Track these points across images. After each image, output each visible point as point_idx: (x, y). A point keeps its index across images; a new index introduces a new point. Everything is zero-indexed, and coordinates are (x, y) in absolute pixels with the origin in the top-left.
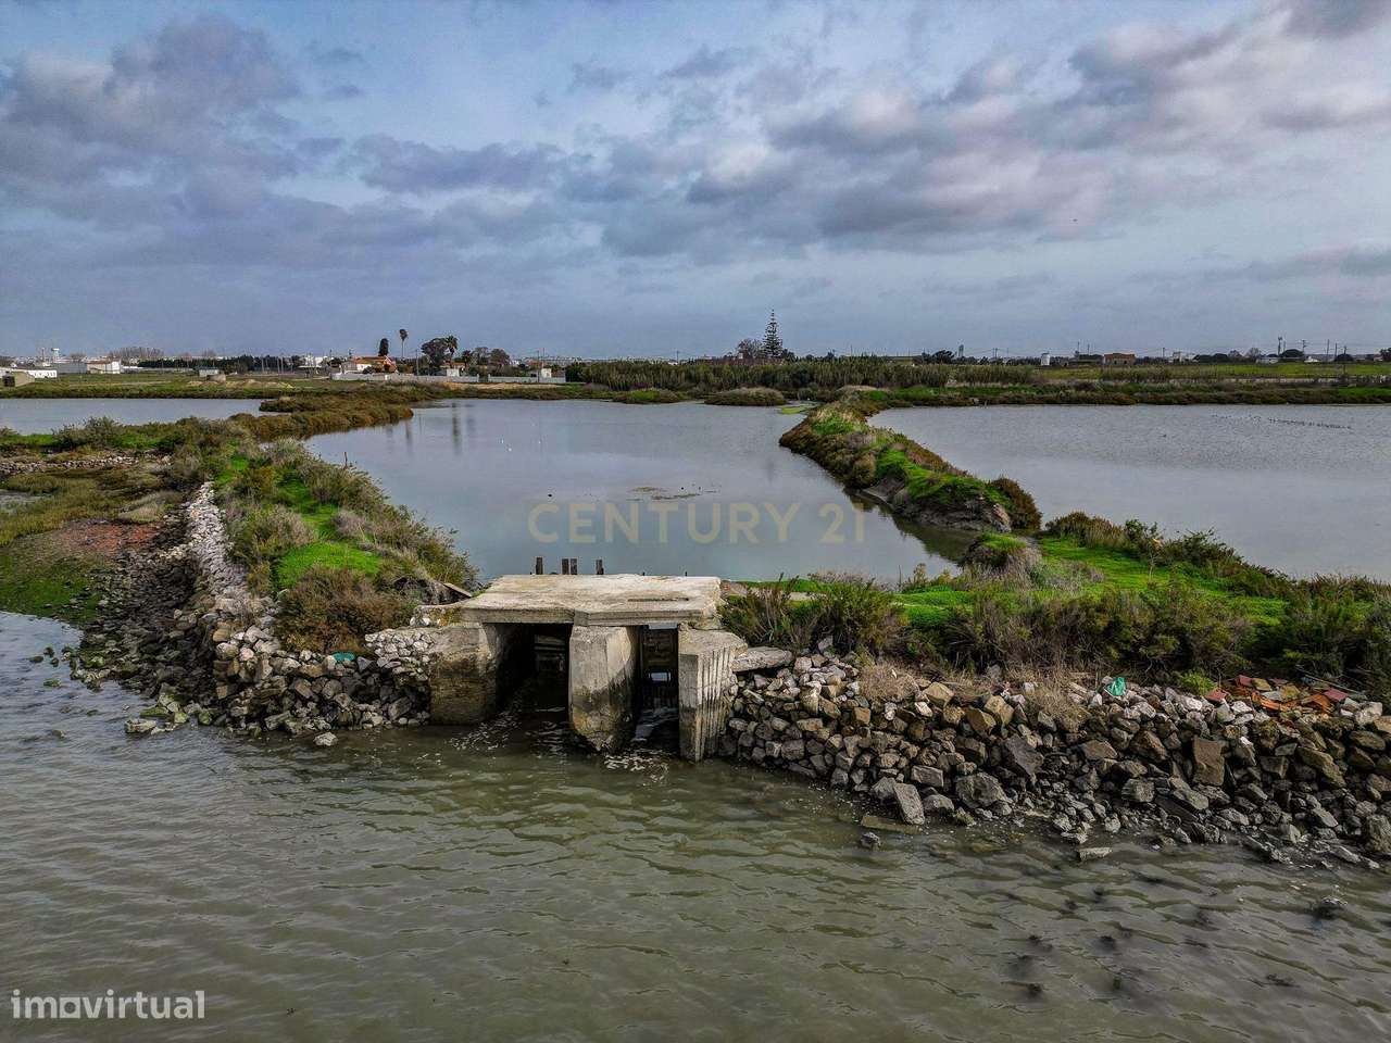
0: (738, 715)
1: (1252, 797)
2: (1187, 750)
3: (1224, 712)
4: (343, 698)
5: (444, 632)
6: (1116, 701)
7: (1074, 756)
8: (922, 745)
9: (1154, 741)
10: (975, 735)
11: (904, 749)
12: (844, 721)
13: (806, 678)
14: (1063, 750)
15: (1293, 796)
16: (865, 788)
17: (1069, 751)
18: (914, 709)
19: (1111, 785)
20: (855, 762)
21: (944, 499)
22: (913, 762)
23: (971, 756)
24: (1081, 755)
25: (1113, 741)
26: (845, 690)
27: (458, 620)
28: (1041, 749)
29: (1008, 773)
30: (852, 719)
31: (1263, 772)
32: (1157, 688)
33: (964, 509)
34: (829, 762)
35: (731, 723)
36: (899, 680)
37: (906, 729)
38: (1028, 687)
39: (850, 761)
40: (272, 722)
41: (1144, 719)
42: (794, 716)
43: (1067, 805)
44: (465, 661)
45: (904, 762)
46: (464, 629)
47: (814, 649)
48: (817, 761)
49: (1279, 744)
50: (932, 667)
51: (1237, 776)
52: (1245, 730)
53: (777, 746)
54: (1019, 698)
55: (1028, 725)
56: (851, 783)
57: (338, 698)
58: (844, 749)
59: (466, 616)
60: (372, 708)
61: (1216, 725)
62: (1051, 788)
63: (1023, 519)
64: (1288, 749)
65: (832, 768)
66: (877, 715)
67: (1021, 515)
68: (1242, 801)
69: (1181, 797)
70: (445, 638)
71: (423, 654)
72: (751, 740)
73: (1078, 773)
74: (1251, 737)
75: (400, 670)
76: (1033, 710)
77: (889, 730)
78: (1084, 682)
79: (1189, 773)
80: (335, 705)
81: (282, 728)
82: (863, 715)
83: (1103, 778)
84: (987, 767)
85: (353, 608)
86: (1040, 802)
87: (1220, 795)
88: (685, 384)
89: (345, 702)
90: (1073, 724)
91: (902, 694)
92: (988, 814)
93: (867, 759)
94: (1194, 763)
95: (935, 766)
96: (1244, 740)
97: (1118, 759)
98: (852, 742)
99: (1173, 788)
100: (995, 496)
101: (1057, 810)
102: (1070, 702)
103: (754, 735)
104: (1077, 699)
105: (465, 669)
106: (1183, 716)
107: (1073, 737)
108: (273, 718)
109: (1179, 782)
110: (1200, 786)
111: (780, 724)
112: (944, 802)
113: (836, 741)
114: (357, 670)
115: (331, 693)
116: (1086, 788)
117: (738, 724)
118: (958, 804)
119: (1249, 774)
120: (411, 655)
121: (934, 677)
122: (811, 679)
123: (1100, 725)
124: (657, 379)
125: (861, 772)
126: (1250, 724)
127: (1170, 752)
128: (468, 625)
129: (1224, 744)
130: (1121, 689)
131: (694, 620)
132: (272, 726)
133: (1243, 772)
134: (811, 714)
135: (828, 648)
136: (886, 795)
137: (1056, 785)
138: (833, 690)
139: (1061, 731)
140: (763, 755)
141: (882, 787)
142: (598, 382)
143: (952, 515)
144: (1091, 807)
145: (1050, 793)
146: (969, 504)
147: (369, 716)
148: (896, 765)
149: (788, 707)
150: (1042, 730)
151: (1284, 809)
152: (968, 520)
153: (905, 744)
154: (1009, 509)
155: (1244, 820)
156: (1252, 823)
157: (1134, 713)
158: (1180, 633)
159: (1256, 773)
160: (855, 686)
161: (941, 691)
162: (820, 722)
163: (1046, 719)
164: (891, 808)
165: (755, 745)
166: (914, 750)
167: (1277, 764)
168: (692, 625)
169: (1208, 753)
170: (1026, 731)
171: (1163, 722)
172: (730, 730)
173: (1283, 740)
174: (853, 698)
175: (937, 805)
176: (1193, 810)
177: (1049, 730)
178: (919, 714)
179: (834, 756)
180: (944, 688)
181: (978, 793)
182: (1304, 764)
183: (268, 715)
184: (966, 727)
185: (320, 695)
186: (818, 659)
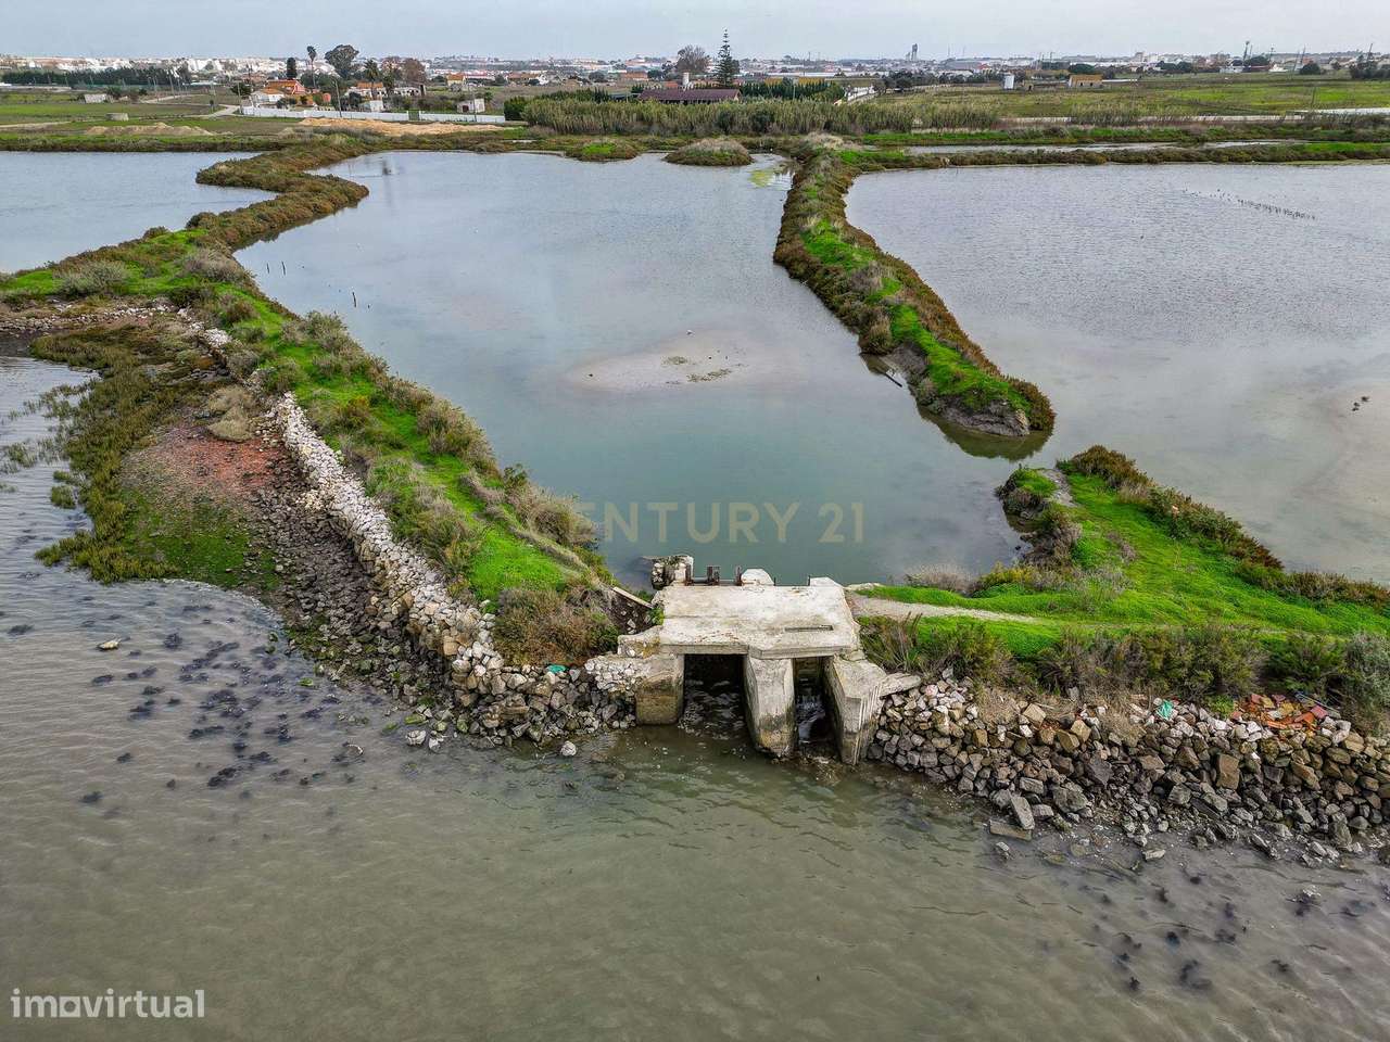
0: (882, 728)
1: (1256, 799)
2: (1214, 761)
3: (1241, 731)
4: (568, 709)
5: (647, 662)
6: (1164, 721)
7: (1134, 766)
8: (1026, 759)
9: (1191, 754)
10: (1063, 753)
11: (1013, 764)
12: (967, 742)
13: (935, 703)
14: (1125, 759)
15: (1284, 797)
16: (985, 794)
17: (1129, 760)
18: (1018, 732)
19: (1160, 790)
20: (977, 776)
21: (970, 401)
22: (1021, 774)
23: (1061, 770)
24: (1139, 765)
25: (1161, 755)
26: (966, 713)
27: (657, 653)
28: (1110, 759)
29: (1089, 782)
30: (974, 740)
31: (1265, 778)
32: (1193, 708)
33: (989, 412)
34: (957, 772)
35: (879, 735)
36: (1007, 706)
37: (1013, 745)
38: (1101, 710)
39: (975, 774)
40: (518, 731)
41: (1185, 737)
42: (929, 734)
43: (1130, 807)
44: (663, 681)
45: (1014, 774)
46: (663, 660)
47: (939, 677)
48: (948, 770)
49: (1279, 757)
50: (1029, 691)
51: (1247, 780)
52: (1255, 746)
53: (917, 757)
54: (1095, 721)
55: (1101, 741)
56: (975, 789)
57: (564, 709)
58: (970, 764)
59: (664, 650)
60: (591, 714)
61: (1235, 740)
62: (1118, 791)
63: (1040, 421)
64: (1284, 762)
65: (959, 777)
66: (992, 736)
67: (1039, 418)
68: (1250, 801)
69: (1209, 801)
70: (648, 666)
71: (631, 678)
72: (894, 750)
73: (1136, 780)
74: (1259, 751)
75: (614, 689)
76: (1106, 731)
77: (1002, 746)
78: (1142, 704)
79: (1214, 779)
80: (563, 715)
81: (526, 736)
82: (982, 738)
83: (1155, 784)
84: (1073, 778)
85: (560, 630)
86: (1110, 804)
87: (1236, 797)
88: (638, 126)
89: (570, 711)
90: (1132, 741)
91: (1009, 717)
92: (1076, 817)
93: (988, 772)
94: (1218, 772)
95: (1037, 778)
96: (1255, 756)
97: (1165, 769)
98: (977, 759)
99: (1203, 793)
100: (1017, 401)
101: (1124, 812)
102: (1131, 723)
103: (897, 745)
104: (1136, 719)
105: (662, 687)
106: (1212, 735)
107: (1133, 751)
108: (519, 728)
109: (1206, 786)
110: (1222, 789)
111: (918, 740)
112: (1046, 810)
113: (963, 757)
114: (570, 681)
115: (558, 704)
116: (1143, 791)
117: (883, 736)
118: (1056, 809)
119: (1255, 779)
120: (622, 679)
121: (1030, 700)
122: (938, 704)
123: (1154, 742)
124: (607, 121)
125: (983, 782)
126: (1259, 742)
127: (1201, 762)
128: (666, 656)
129: (1241, 757)
130: (1169, 710)
131: (843, 653)
132: (519, 734)
133: (1250, 777)
134: (943, 736)
135: (950, 677)
136: (1004, 804)
137: (1121, 790)
138: (957, 714)
139: (1125, 747)
140: (905, 762)
141: (1001, 798)
142: (543, 124)
143: (978, 417)
144: (1147, 809)
145: (1117, 796)
146: (993, 408)
147: (588, 721)
148: (1008, 777)
149: (924, 727)
150: (1111, 745)
151: (1278, 808)
152: (992, 423)
153: (1013, 759)
154: (1029, 414)
155: (1250, 817)
156: (1255, 819)
157: (1177, 733)
158: (1215, 669)
159: (1260, 779)
160: (974, 710)
161: (1036, 713)
162: (948, 741)
163: (1113, 738)
164: (1008, 813)
165: (897, 753)
166: (1020, 765)
167: (1275, 774)
168: (842, 657)
169: (1229, 766)
170: (1099, 746)
171: (1198, 738)
172: (877, 741)
173: (1281, 755)
174: (973, 721)
175: (1042, 813)
176: (1217, 811)
177: (1116, 745)
178: (1023, 736)
179: (962, 768)
180: (1038, 709)
181: (1070, 802)
182: (1293, 774)
183: (515, 726)
184: (1058, 745)
185: (549, 706)
186: (942, 685)
